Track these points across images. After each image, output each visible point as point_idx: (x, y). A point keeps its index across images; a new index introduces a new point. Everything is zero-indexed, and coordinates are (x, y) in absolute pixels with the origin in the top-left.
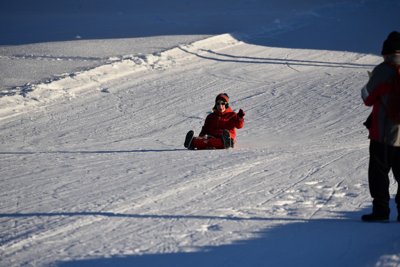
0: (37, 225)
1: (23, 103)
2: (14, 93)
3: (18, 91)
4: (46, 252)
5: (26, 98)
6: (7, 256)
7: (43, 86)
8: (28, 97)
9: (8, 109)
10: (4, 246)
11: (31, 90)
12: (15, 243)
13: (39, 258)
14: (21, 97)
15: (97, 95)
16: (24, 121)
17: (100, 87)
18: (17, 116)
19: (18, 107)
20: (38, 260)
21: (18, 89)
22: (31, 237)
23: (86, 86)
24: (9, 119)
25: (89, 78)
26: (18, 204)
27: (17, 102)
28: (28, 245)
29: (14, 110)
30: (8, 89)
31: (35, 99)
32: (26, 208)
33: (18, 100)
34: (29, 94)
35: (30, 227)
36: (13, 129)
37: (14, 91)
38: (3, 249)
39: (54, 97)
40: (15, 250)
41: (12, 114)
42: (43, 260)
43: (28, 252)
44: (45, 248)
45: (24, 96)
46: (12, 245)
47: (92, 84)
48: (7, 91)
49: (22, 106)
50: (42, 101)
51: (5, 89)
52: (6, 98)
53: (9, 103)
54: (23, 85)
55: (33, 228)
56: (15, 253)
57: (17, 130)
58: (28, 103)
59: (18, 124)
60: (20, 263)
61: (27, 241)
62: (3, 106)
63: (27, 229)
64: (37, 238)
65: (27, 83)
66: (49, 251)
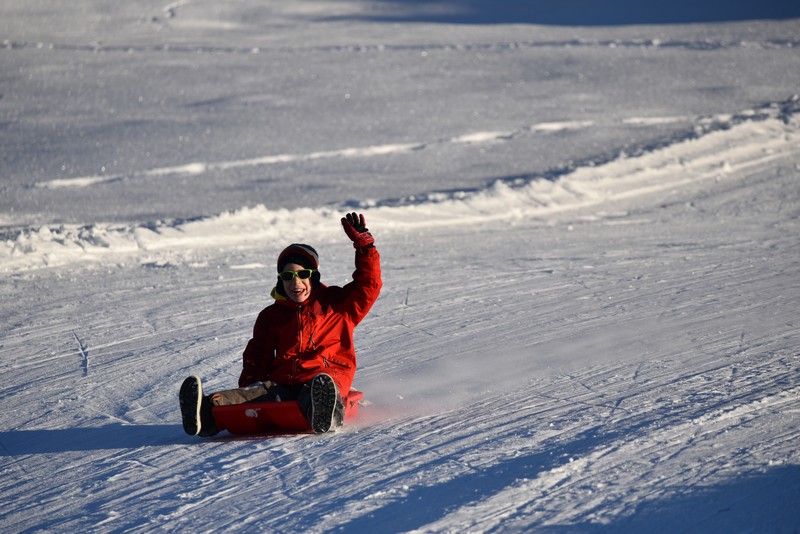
0: (775, 377)
1: (783, 135)
2: (765, 117)
3: (774, 111)
4: (786, 431)
5: (789, 127)
6: (706, 437)
8: (794, 124)
9: (751, 148)
10: (702, 418)
12: (727, 411)
13: (770, 441)
14: (778, 124)
16: (783, 172)
18: (770, 162)
19: (772, 144)
20: (766, 446)
21: (774, 108)
22: (759, 400)
24: (752, 168)
26: (743, 336)
27: (772, 133)
28: (751, 417)
29: (764, 150)
30: (755, 108)
32: (758, 342)
33: (773, 130)
34: (795, 119)
35: (761, 382)
36: (761, 187)
37: (765, 111)
38: (701, 424)
40: (725, 426)
41: (760, 157)
42: (776, 445)
43: (751, 429)
44: (784, 421)
45: (786, 122)
46: (719, 415)
48: (751, 112)
49: (781, 141)
51: (747, 108)
52: (748, 125)
53: (754, 135)
54: (785, 99)
55: (767, 383)
56: (723, 431)
57: (767, 190)
58: (792, 135)
59: (770, 178)
60: (732, 450)
61: (752, 407)
62: (743, 140)
63: (753, 384)
64: (770, 402)
65: (792, 96)
66: (791, 428)
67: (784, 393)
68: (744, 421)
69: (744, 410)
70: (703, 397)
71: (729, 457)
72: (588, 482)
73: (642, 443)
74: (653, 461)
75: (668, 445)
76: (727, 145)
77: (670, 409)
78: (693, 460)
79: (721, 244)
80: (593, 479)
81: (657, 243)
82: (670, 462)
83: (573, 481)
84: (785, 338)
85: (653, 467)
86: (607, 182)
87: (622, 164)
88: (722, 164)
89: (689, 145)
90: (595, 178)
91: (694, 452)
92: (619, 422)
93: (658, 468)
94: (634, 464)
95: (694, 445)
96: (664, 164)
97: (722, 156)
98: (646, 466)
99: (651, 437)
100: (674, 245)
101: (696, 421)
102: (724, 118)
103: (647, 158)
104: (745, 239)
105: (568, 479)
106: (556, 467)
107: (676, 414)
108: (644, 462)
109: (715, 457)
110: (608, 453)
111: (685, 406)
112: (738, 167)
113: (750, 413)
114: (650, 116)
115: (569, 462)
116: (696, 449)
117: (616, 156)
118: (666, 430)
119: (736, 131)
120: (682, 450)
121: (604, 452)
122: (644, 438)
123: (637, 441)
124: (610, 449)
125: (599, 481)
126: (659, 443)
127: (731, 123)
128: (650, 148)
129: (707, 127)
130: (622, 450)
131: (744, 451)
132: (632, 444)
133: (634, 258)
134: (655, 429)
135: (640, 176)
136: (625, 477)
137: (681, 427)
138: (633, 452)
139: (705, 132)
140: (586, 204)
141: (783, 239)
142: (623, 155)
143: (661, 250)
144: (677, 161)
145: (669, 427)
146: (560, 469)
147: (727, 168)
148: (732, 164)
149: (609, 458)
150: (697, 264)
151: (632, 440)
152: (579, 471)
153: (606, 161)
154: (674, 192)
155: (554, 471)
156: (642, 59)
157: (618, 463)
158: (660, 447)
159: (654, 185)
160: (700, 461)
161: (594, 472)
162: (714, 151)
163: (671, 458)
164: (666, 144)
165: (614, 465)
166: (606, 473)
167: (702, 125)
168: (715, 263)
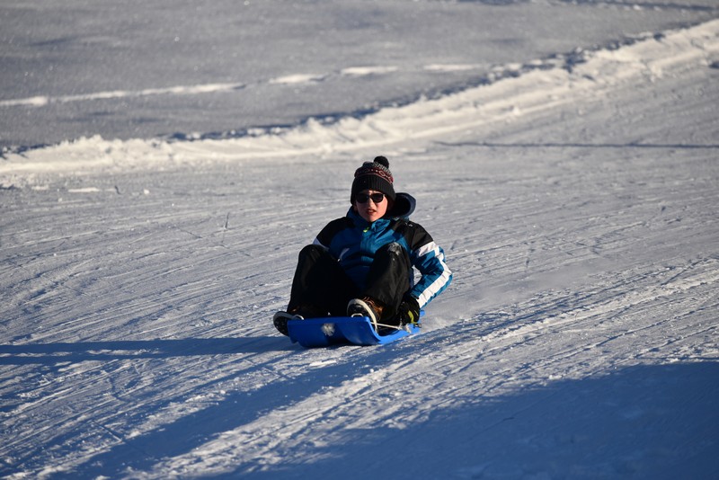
0: (556, 300)
1: (567, 83)
2: (551, 66)
3: (560, 61)
4: (564, 349)
5: (573, 76)
6: (493, 353)
7: (604, 54)
8: (577, 74)
9: (538, 94)
10: (490, 335)
11: (582, 61)
12: (513, 330)
13: (551, 358)
14: (563, 73)
15: (701, 73)
16: (566, 117)
17: (707, 59)
18: (555, 108)
19: (557, 91)
20: (547, 362)
21: (560, 59)
22: (541, 320)
23: (681, 57)
24: (539, 112)
25: (688, 42)
26: (528, 262)
27: (557, 81)
28: (534, 335)
29: (550, 97)
30: (542, 58)
31: (589, 78)
32: (541, 269)
33: (558, 78)
34: (579, 69)
35: (543, 304)
36: (546, 129)
37: (551, 61)
38: (489, 341)
39: (623, 74)
40: (510, 343)
41: (546, 102)
42: (556, 361)
43: (533, 347)
44: (563, 340)
45: (570, 71)
46: (505, 333)
47: (692, 53)
48: (538, 62)
49: (565, 89)
50: (601, 81)
51: (536, 58)
52: (536, 74)
53: (541, 82)
54: (570, 50)
55: (548, 305)
56: (508, 348)
57: (552, 132)
58: (575, 84)
59: (555, 122)
60: (516, 365)
61: (534, 327)
62: (531, 87)
63: (537, 306)
64: (551, 322)
65: (576, 48)
66: (569, 346)
67: (564, 315)
68: (527, 339)
69: (527, 329)
70: (491, 316)
71: (513, 371)
72: (386, 390)
73: (435, 357)
74: (445, 373)
75: (459, 359)
76: (517, 91)
77: (461, 327)
78: (481, 373)
79: (511, 180)
80: (391, 388)
81: (452, 177)
82: (461, 374)
83: (374, 389)
84: (567, 265)
85: (445, 379)
86: (408, 121)
87: (422, 105)
88: (511, 108)
89: (482, 91)
90: (398, 118)
91: (481, 366)
92: (415, 338)
93: (449, 380)
94: (428, 375)
95: (482, 359)
96: (460, 107)
97: (512, 101)
98: (438, 377)
99: (444, 352)
100: (468, 180)
101: (484, 338)
102: (514, 67)
103: (445, 101)
104: (531, 175)
105: (369, 387)
106: (358, 377)
107: (467, 332)
108: (437, 374)
109: (501, 371)
110: (405, 365)
111: (475, 324)
112: (526, 111)
113: (533, 332)
114: (448, 63)
115: (369, 372)
116: (484, 363)
117: (416, 98)
118: (457, 345)
119: (526, 78)
120: (471, 363)
121: (401, 364)
122: (437, 353)
123: (431, 354)
124: (407, 361)
125: (396, 390)
126: (451, 357)
127: (520, 71)
128: (448, 92)
129: (499, 75)
130: (417, 363)
131: (527, 366)
132: (427, 358)
133: (432, 191)
134: (448, 345)
135: (438, 117)
136: (420, 387)
137: (471, 343)
138: (427, 365)
139: (498, 79)
140: (389, 141)
141: (565, 176)
142: (423, 98)
143: (455, 184)
144: (472, 104)
145: (460, 343)
146: (362, 379)
147: (517, 112)
148: (521, 108)
149: (405, 369)
150: (488, 197)
151: (426, 354)
152: (379, 381)
153: (407, 103)
154: (469, 132)
155: (356, 380)
156: (442, 12)
157: (413, 374)
158: (451, 361)
159: (450, 125)
160: (487, 374)
161: (392, 382)
162: (505, 96)
163: (461, 370)
164: (462, 89)
165: (410, 376)
166: (403, 383)
167: (495, 73)
168: (505, 197)
